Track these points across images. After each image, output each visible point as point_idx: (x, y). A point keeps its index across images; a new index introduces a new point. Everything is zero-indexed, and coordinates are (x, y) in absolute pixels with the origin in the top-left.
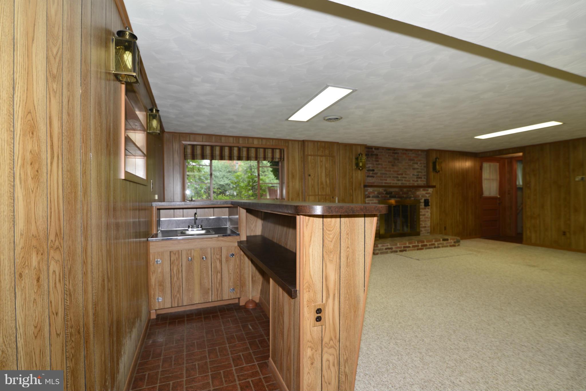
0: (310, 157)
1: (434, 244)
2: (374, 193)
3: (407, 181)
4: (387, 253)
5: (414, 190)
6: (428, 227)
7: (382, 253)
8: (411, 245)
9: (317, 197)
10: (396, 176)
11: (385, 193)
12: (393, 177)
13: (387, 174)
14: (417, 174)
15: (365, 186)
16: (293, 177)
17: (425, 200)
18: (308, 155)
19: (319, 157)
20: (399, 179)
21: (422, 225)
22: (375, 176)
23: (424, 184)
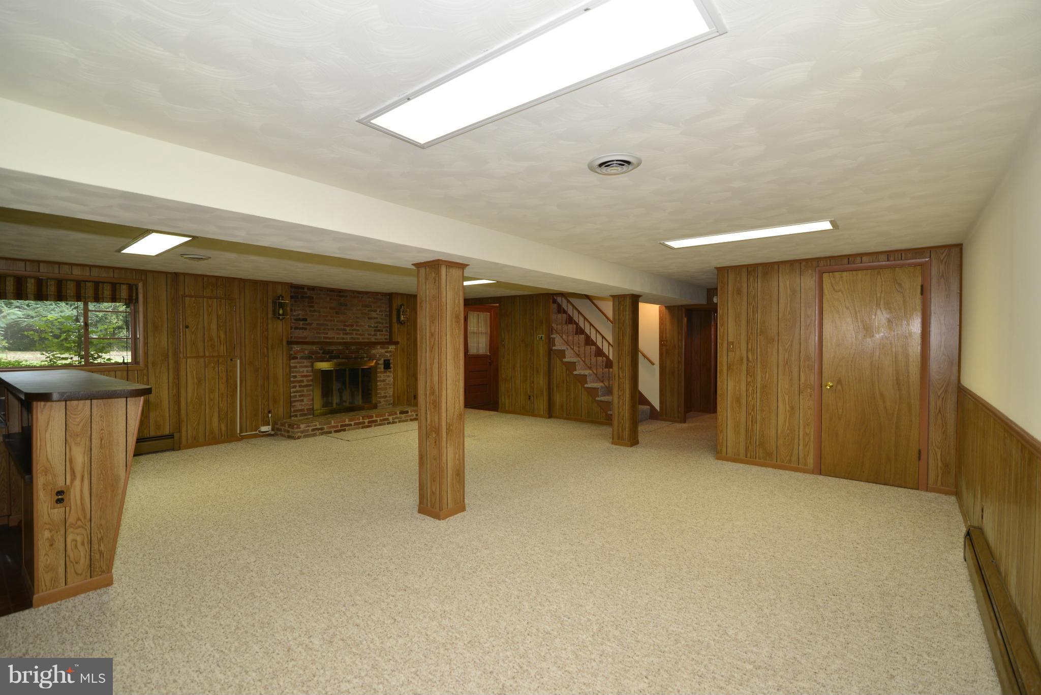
0: (187, 299)
1: (387, 419)
2: (303, 352)
3: (360, 335)
4: (314, 435)
5: (367, 348)
6: (390, 397)
7: (305, 436)
8: (352, 423)
9: (202, 360)
10: (343, 327)
11: (321, 352)
12: (337, 329)
13: (327, 325)
14: (376, 325)
15: (290, 343)
16: (156, 328)
17: (385, 361)
18: (184, 296)
19: (205, 299)
20: (348, 331)
21: (380, 394)
22: (308, 327)
23: (386, 339)
